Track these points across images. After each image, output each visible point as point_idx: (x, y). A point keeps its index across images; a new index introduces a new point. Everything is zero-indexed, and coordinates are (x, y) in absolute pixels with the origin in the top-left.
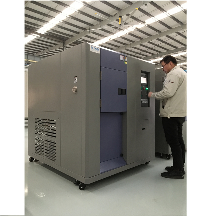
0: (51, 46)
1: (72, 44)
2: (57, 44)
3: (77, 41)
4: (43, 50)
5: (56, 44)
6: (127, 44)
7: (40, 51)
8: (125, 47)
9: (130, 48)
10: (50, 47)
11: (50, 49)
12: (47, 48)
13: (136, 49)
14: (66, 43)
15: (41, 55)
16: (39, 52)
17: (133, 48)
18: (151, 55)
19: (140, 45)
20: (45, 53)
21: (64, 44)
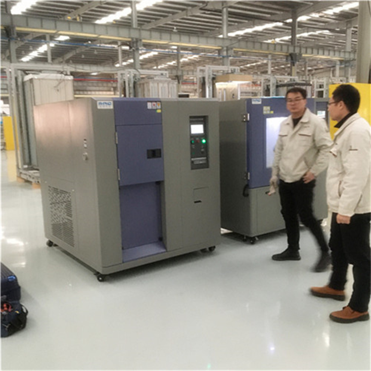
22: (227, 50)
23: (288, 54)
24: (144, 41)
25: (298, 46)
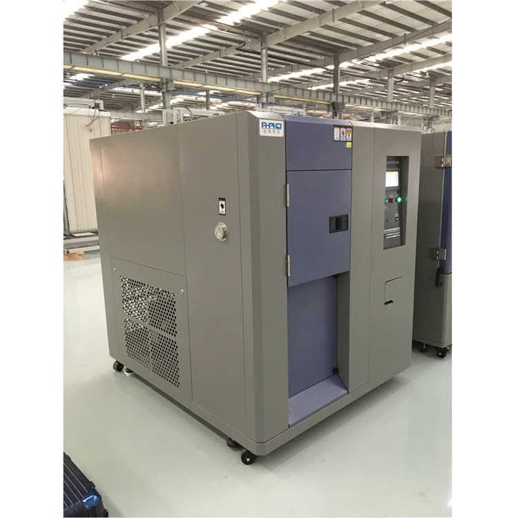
0: (128, 25)
1: (181, 18)
2: (142, 19)
3: (194, 7)
4: (108, 35)
5: (139, 19)
6: (325, 12)
7: (99, 39)
8: (320, 19)
9: (334, 22)
10: (124, 27)
11: (125, 34)
12: (117, 30)
13: (349, 23)
14: (165, 15)
15: (104, 48)
16: (96, 41)
17: (340, 22)
18: (386, 38)
19: (358, 13)
20: (112, 44)
21: (161, 17)
22: (267, 97)
23: (330, 103)
24: (175, 82)
25: (341, 95)
